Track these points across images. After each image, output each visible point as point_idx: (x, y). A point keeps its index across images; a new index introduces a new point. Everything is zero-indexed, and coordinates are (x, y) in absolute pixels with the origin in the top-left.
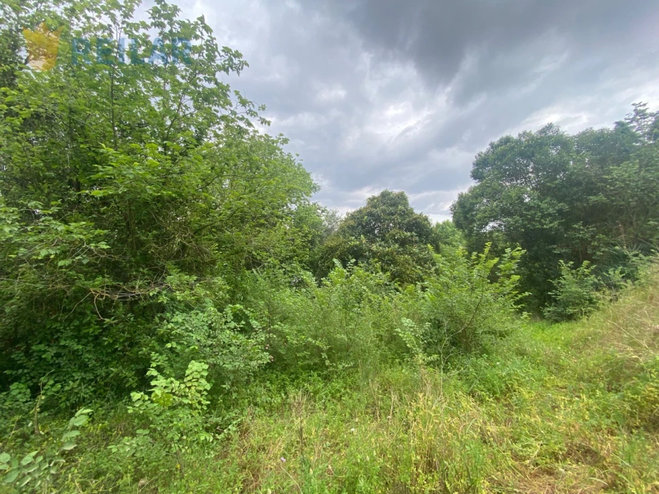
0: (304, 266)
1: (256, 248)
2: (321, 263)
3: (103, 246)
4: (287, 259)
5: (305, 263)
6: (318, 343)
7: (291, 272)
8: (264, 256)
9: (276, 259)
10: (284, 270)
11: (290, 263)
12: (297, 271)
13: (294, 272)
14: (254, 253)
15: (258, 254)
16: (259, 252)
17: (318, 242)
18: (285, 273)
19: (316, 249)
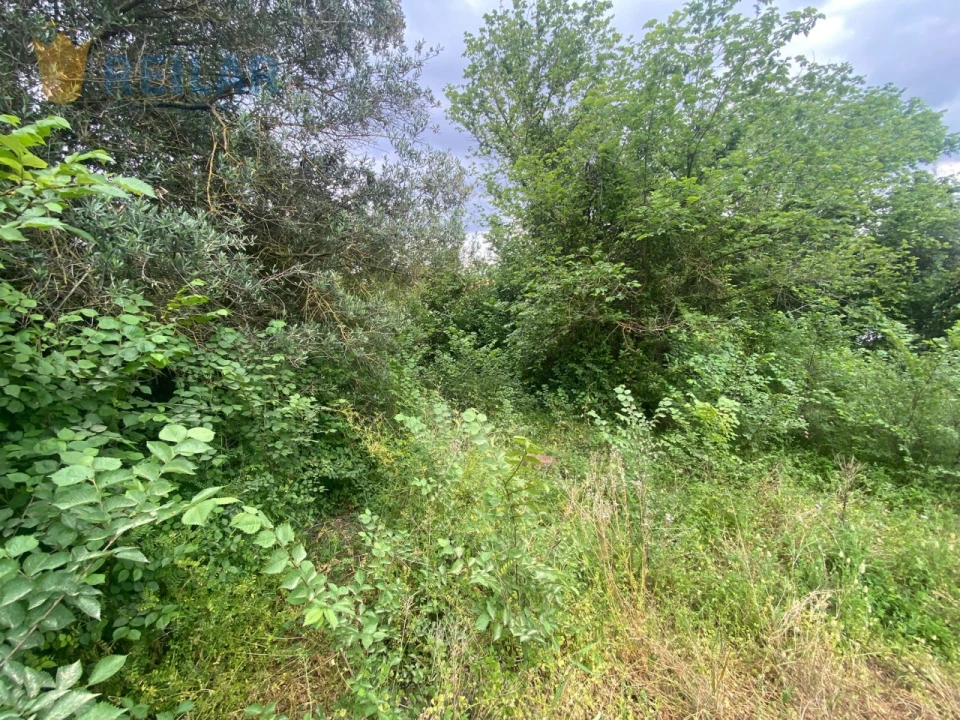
0: (892, 311)
1: (798, 283)
2: (941, 308)
3: (637, 284)
4: (854, 297)
5: (897, 306)
6: (895, 428)
7: (859, 320)
8: (811, 294)
9: (833, 298)
10: (844, 316)
11: (860, 305)
12: (874, 320)
13: (866, 322)
14: (794, 289)
15: (800, 291)
16: (803, 287)
17: (939, 265)
18: (844, 322)
19: (931, 280)
